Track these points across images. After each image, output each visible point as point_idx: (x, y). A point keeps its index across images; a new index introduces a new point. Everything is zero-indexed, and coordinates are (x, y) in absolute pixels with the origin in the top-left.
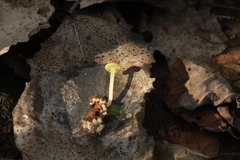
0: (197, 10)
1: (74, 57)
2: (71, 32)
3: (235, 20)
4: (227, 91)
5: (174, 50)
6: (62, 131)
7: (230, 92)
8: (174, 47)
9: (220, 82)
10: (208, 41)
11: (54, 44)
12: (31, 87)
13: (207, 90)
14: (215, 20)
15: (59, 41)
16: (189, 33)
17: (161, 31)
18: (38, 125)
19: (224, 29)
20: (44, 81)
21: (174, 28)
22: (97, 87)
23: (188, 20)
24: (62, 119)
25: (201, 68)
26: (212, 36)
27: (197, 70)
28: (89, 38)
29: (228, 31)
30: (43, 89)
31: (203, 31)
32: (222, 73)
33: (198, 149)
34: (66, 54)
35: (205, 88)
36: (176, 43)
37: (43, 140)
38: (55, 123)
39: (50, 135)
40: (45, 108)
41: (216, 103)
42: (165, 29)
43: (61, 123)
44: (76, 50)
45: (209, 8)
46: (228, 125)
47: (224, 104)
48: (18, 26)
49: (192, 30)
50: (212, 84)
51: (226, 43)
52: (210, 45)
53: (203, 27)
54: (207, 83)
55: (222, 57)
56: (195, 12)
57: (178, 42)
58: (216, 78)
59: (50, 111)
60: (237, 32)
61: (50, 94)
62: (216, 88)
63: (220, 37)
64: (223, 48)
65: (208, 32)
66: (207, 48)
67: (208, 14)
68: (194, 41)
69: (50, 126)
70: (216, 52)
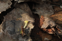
0: (47, 4)
1: (15, 18)
2: (15, 12)
3: (56, 6)
4: (54, 24)
5: (41, 14)
6: (10, 35)
7: (55, 24)
8: (41, 13)
9: (52, 21)
10: (49, 11)
11: (10, 14)
12: (3, 23)
13: (49, 24)
14: (51, 6)
15: (12, 14)
16: (45, 9)
17: (38, 9)
18: (4, 32)
19: (53, 9)
20: (7, 22)
21: (41, 8)
22: (20, 26)
23: (44, 6)
24: (10, 32)
25: (47, 18)
26: (50, 10)
27: (46, 18)
28: (19, 14)
29: (54, 9)
30: (6, 24)
31: (48, 9)
32: (53, 19)
33: (47, 38)
34: (13, 17)
35: (48, 23)
36: (42, 12)
37: (5, 36)
38: (8, 33)
39: (6, 35)
40: (6, 29)
41: (51, 27)
42: (39, 8)
43: (9, 33)
44: (16, 16)
45: (50, 4)
46: (54, 32)
47: (53, 27)
48: (3, 7)
49: (46, 9)
50: (50, 22)
51: (54, 12)
52: (50, 12)
53: (48, 8)
54: (49, 22)
55: (53, 15)
56: (46, 4)
57: (42, 11)
58: (51, 20)
59: (7, 30)
60: (57, 9)
61: (8, 26)
62: (51, 23)
63: (52, 11)
64: (53, 13)
65: (50, 9)
66: (49, 13)
67: (50, 5)
68: (46, 11)
69: (7, 33)
70: (51, 14)
